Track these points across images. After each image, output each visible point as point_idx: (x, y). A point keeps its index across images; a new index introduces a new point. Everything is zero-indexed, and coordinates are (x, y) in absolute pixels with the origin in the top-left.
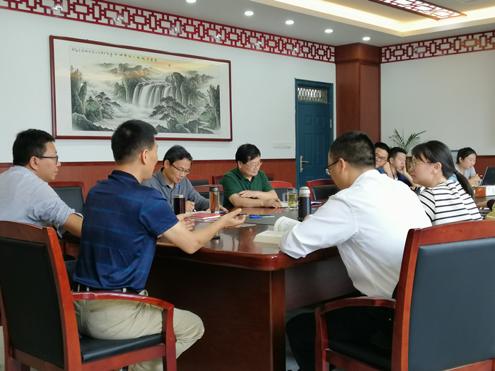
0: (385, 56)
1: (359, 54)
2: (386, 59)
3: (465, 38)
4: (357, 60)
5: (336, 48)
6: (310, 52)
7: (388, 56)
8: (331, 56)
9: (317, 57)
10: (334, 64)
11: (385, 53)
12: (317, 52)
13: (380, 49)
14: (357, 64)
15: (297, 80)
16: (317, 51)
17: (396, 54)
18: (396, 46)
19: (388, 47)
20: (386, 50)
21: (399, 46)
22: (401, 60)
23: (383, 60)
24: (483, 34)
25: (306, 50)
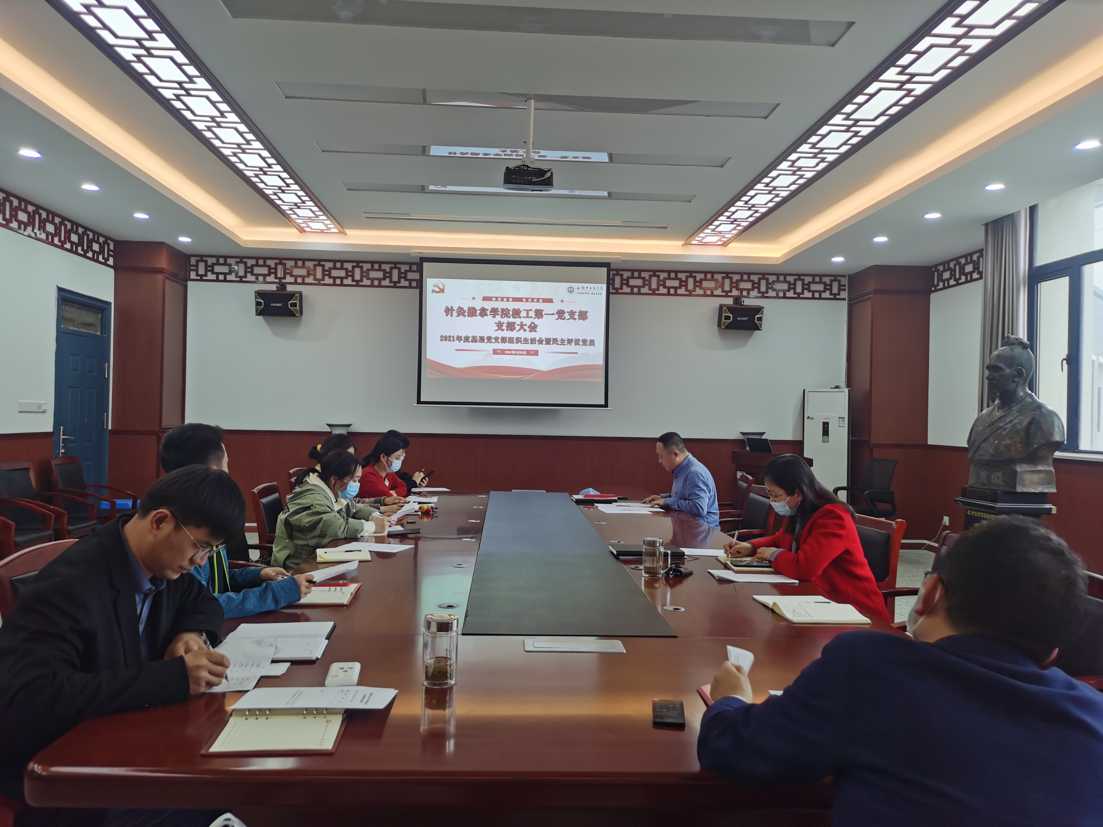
0: (197, 271)
1: (163, 262)
2: (197, 275)
3: (330, 265)
4: (160, 271)
5: (117, 243)
6: (80, 243)
7: (202, 271)
8: (109, 255)
9: (90, 254)
10: (112, 271)
11: (197, 266)
12: (90, 247)
13: (187, 257)
14: (160, 277)
15: (60, 290)
16: (90, 242)
17: (215, 271)
18: (218, 257)
19: (202, 258)
20: (197, 261)
21: (223, 259)
22: (225, 280)
23: (193, 275)
24: (358, 263)
25: (74, 238)
